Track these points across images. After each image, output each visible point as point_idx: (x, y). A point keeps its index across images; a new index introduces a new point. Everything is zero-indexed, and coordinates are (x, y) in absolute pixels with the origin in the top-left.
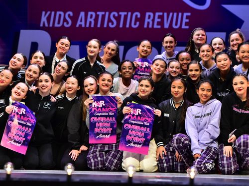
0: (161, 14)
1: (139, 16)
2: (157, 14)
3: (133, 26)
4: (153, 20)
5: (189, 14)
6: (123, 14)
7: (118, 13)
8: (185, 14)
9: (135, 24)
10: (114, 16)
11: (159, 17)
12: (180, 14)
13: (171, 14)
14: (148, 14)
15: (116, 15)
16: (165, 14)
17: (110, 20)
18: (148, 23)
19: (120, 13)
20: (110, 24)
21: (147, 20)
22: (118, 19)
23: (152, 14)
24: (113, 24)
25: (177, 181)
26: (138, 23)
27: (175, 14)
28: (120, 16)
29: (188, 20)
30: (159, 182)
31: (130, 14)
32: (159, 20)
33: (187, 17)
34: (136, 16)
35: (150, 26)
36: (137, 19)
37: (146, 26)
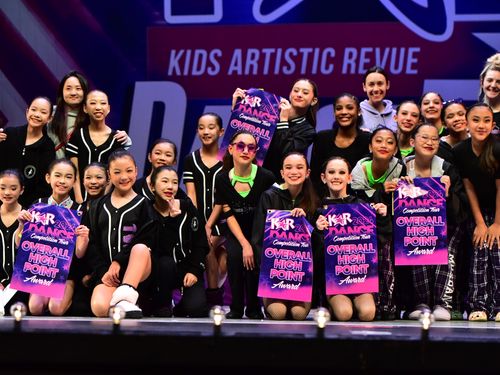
0: (370, 50)
1: (333, 54)
2: (364, 50)
3: (323, 71)
4: (357, 61)
5: (418, 50)
6: (306, 51)
7: (298, 50)
8: (411, 50)
9: (327, 68)
10: (291, 54)
11: (368, 55)
12: (403, 50)
13: (387, 50)
14: (347, 51)
15: (295, 53)
16: (378, 50)
17: (284, 62)
18: (349, 66)
19: (302, 50)
20: (285, 69)
21: (346, 61)
22: (298, 59)
23: (354, 51)
24: (289, 68)
25: (400, 335)
26: (331, 67)
27: (394, 50)
28: (301, 55)
29: (415, 60)
30: (369, 336)
31: (317, 51)
32: (368, 61)
33: (415, 55)
34: (329, 54)
35: (353, 71)
36: (330, 60)
37: (344, 71)
